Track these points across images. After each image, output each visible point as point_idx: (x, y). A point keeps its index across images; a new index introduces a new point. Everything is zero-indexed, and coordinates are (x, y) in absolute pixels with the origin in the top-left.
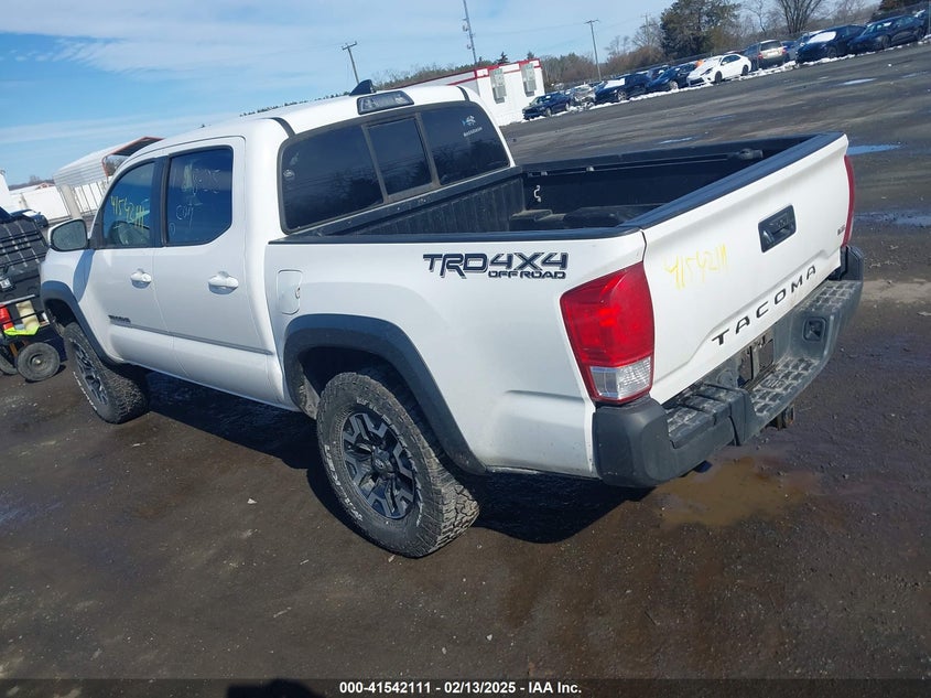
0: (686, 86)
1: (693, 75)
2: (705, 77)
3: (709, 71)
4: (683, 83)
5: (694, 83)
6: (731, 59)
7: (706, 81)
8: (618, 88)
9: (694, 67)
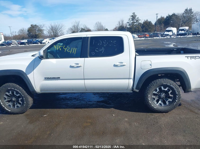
0: (42, 43)
1: (43, 42)
2: (46, 42)
3: (47, 41)
4: (41, 43)
5: (43, 43)
6: (51, 40)
7: (46, 43)
8: (26, 42)
9: (43, 40)
